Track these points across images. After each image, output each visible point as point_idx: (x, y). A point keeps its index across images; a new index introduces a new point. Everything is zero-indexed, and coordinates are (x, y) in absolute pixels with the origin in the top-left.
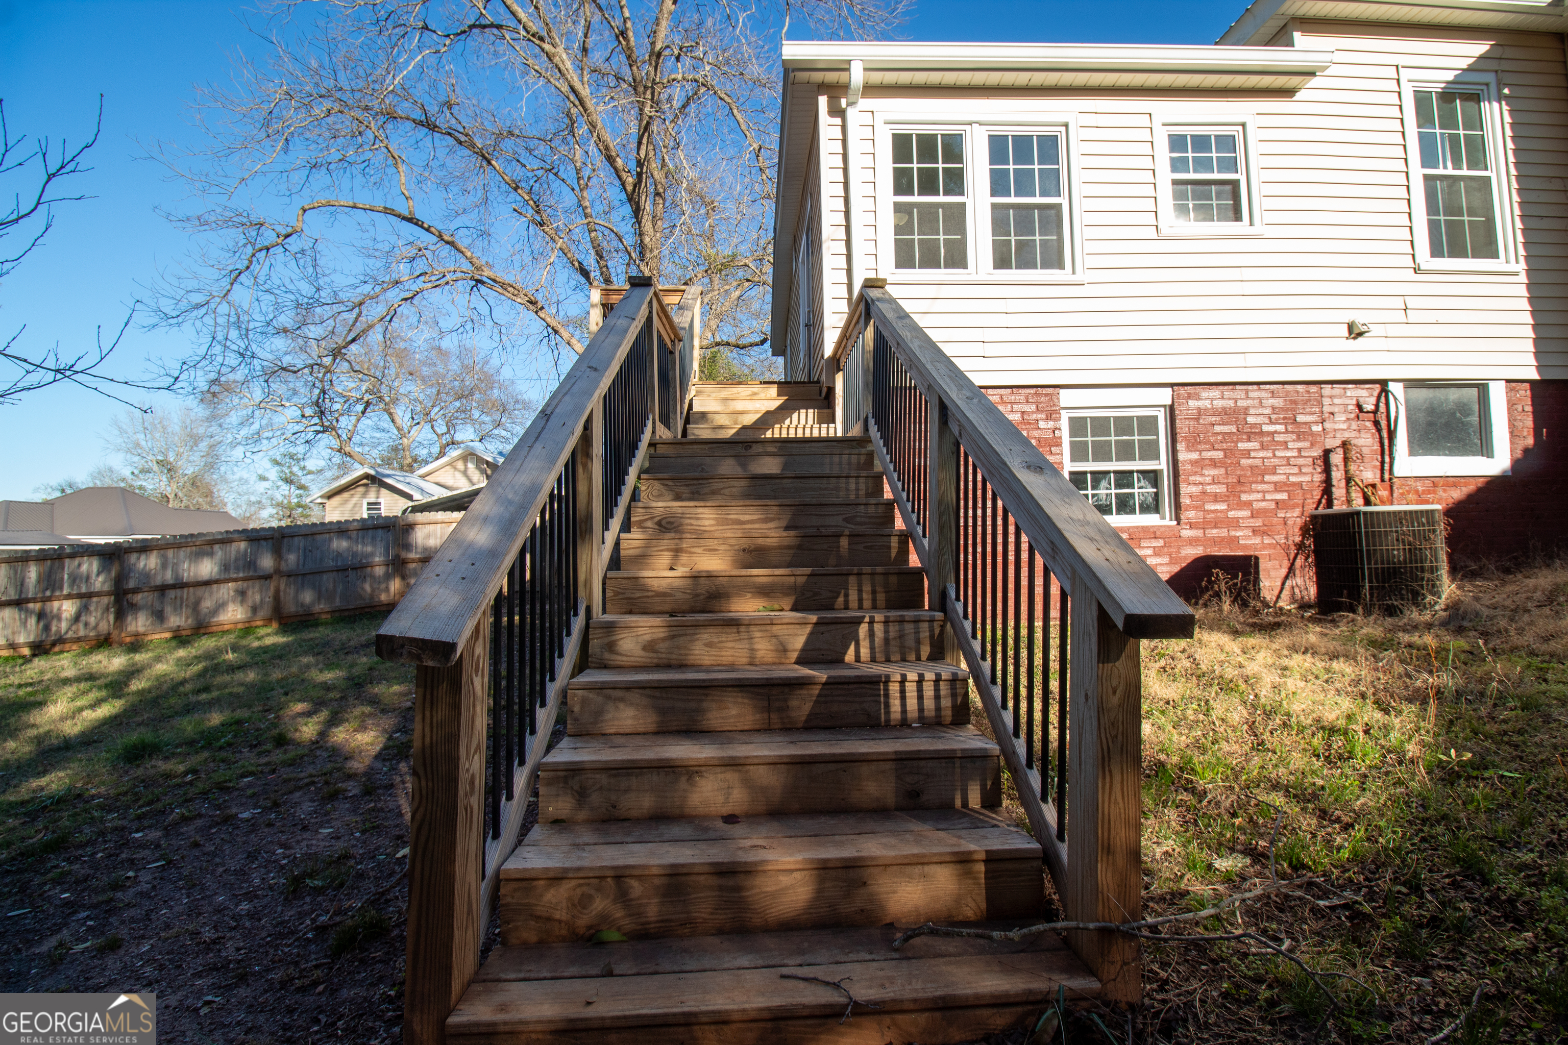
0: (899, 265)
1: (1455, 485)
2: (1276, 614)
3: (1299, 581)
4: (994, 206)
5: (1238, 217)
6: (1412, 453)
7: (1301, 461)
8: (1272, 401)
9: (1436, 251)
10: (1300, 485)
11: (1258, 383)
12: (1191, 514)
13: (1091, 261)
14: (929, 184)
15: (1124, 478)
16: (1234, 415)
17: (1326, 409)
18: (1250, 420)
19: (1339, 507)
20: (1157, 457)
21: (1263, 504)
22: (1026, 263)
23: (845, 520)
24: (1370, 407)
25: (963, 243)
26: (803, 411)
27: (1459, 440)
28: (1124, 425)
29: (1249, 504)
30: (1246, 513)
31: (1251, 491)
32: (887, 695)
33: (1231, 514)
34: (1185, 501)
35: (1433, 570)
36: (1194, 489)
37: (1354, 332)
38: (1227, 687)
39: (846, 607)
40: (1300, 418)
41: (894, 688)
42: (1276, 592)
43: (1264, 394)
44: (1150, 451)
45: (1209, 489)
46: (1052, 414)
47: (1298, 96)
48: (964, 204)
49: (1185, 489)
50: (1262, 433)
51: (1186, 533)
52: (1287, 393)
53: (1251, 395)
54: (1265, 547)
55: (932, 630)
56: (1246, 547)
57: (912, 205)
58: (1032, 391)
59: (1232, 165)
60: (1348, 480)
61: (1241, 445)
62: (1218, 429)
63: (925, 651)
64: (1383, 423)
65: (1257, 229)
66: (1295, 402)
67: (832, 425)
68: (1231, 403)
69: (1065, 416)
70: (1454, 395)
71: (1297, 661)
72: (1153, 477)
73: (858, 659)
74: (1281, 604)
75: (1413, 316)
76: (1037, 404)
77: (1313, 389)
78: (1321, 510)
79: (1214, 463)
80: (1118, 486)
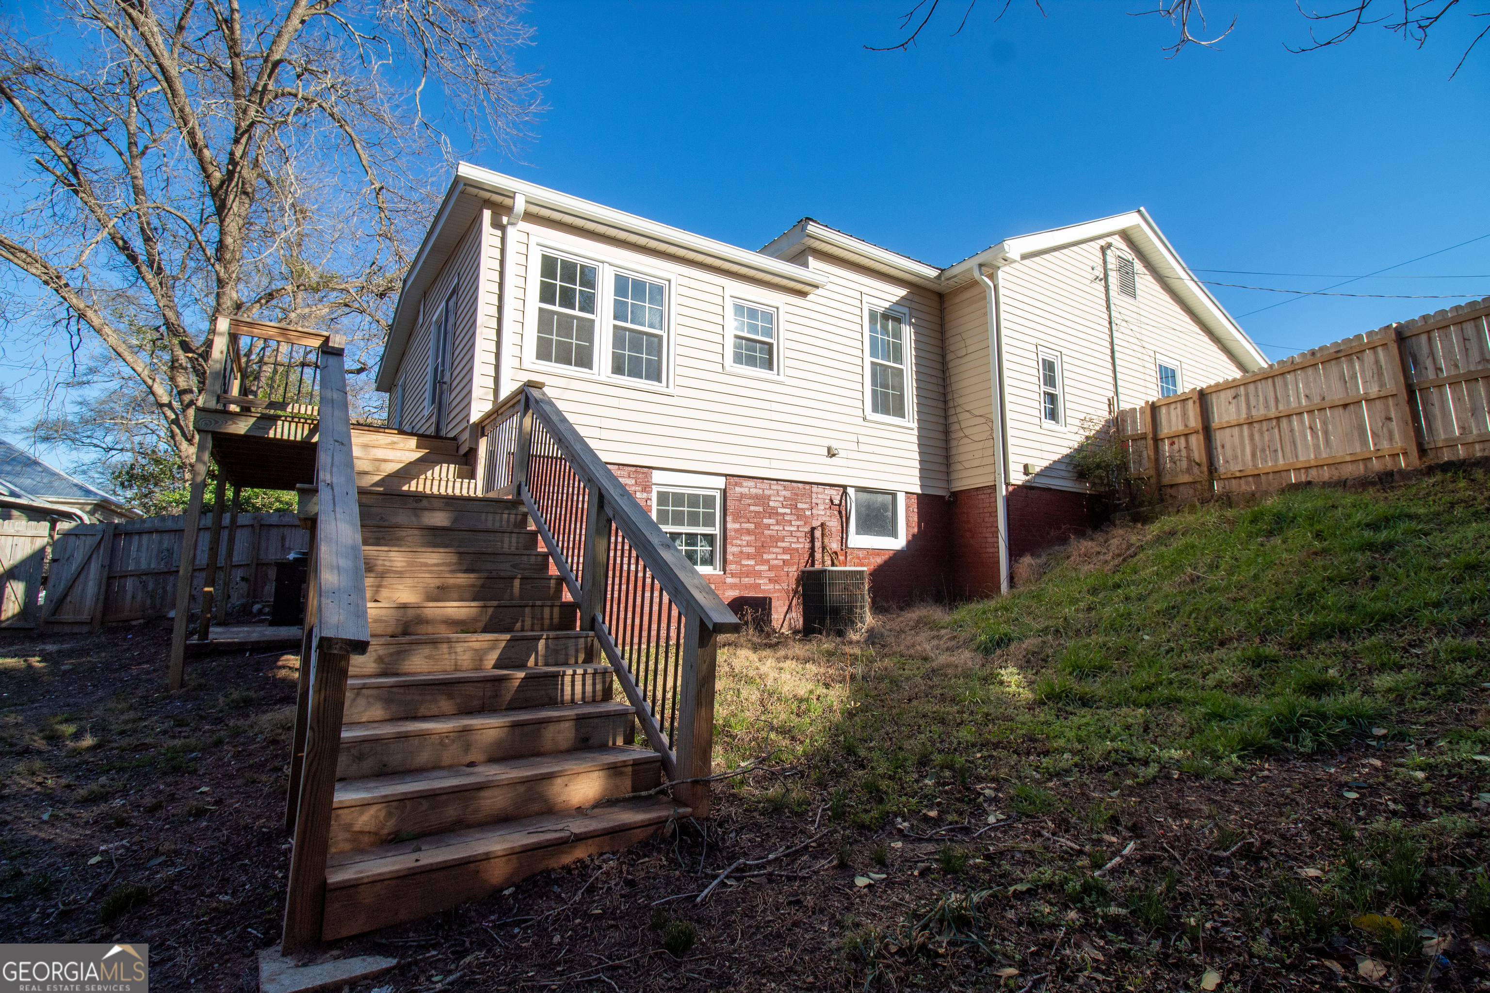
0: (539, 357)
1: (878, 555)
2: (779, 638)
3: (794, 615)
4: (615, 327)
5: (771, 369)
6: (857, 533)
7: (799, 534)
8: (784, 493)
9: (875, 409)
10: (797, 549)
11: (777, 480)
12: (733, 567)
13: (680, 381)
14: (567, 299)
15: (691, 539)
16: (761, 500)
17: (814, 501)
18: (771, 504)
19: (818, 566)
20: (714, 526)
21: (776, 562)
22: (635, 373)
23: (512, 566)
24: (837, 502)
25: (590, 349)
26: (445, 466)
27: (882, 526)
28: (694, 500)
29: (768, 561)
30: (765, 568)
31: (769, 553)
32: (563, 684)
33: (757, 568)
34: (730, 557)
35: (862, 607)
36: (736, 550)
37: (831, 453)
38: (750, 681)
39: (523, 630)
40: (800, 506)
41: (568, 679)
42: (781, 622)
43: (780, 488)
44: (709, 521)
45: (745, 550)
46: (647, 488)
47: (809, 297)
48: (593, 321)
49: (730, 549)
50: (777, 514)
51: (729, 580)
52: (793, 488)
53: (773, 487)
54: (776, 591)
55: (586, 643)
56: (764, 591)
57: (554, 313)
58: (633, 469)
59: (768, 332)
60: (824, 548)
61: (766, 521)
62: (752, 508)
63: (581, 657)
64: (844, 512)
65: (781, 378)
66: (797, 495)
67: (473, 481)
68: (761, 492)
69: (655, 489)
70: (880, 498)
71: (788, 664)
72: (710, 539)
73: (536, 664)
74: (783, 630)
75: (862, 447)
76: (636, 479)
77: (808, 487)
78: (809, 568)
79: (748, 532)
80: (687, 544)
